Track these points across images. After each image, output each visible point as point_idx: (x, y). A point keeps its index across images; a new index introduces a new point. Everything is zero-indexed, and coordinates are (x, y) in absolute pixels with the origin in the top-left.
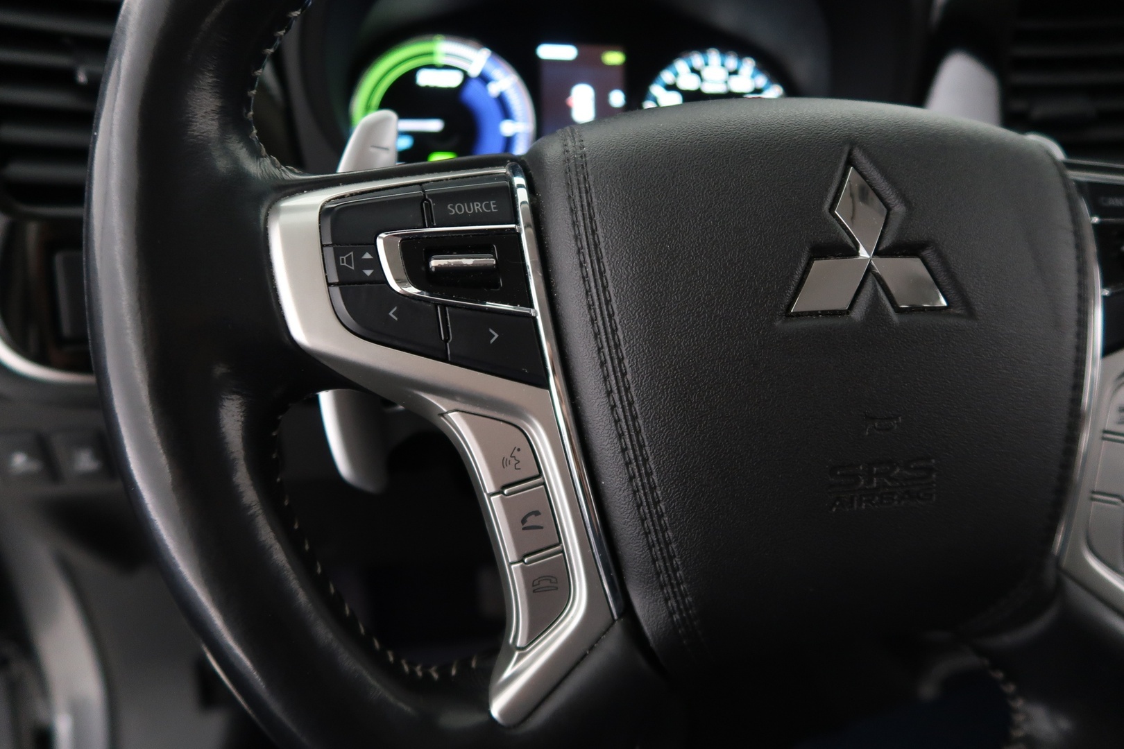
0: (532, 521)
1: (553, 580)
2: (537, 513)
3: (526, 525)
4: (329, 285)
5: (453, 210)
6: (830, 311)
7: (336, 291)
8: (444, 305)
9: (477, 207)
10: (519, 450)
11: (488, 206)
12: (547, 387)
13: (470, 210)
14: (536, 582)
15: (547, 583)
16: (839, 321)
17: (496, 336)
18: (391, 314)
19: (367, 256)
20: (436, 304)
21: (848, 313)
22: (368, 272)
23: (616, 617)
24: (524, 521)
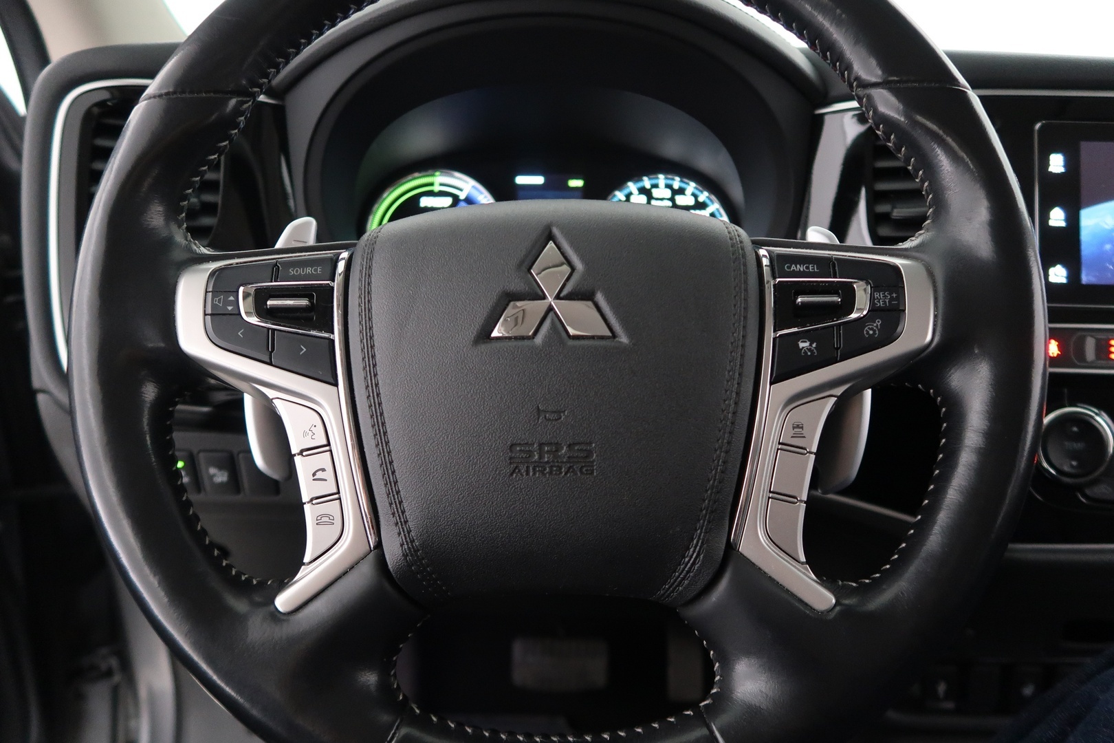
0: (319, 475)
1: (331, 518)
2: (323, 470)
3: (315, 477)
4: (205, 314)
5: (292, 272)
6: (520, 336)
7: (208, 318)
8: (274, 330)
9: (309, 270)
10: (315, 426)
11: (316, 270)
12: (336, 384)
13: (303, 272)
14: (319, 518)
15: (327, 519)
16: (526, 343)
17: (305, 350)
18: (239, 334)
19: (232, 298)
20: (268, 329)
21: (534, 338)
22: (230, 308)
23: (372, 549)
24: (314, 474)
